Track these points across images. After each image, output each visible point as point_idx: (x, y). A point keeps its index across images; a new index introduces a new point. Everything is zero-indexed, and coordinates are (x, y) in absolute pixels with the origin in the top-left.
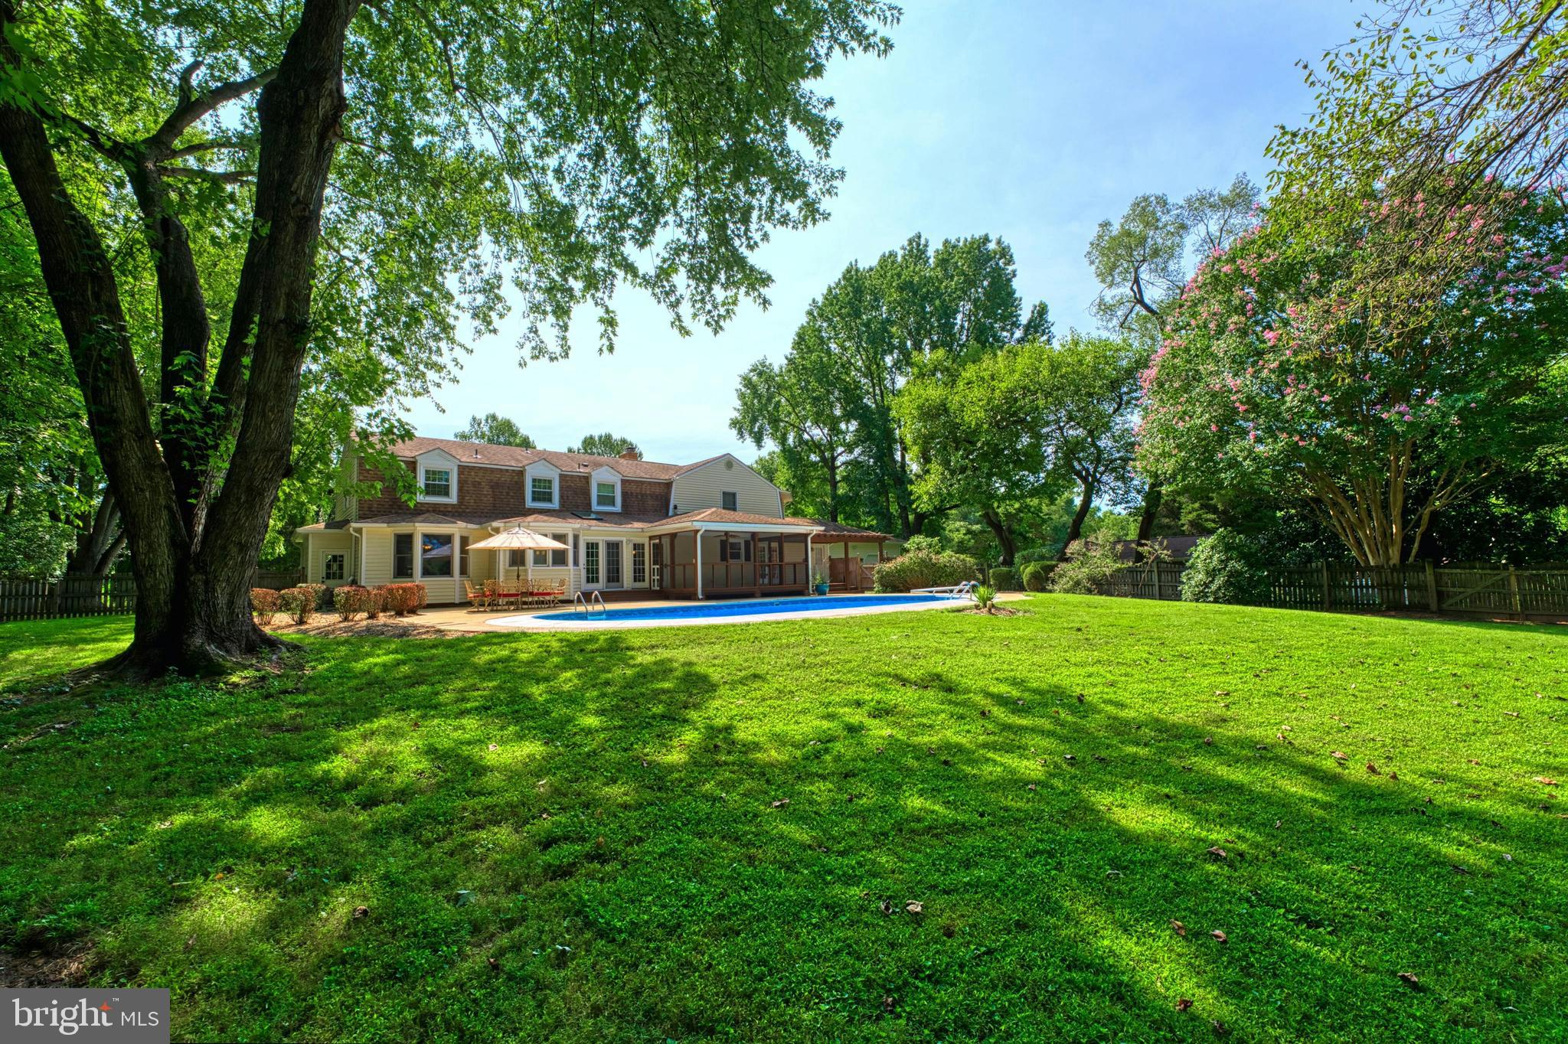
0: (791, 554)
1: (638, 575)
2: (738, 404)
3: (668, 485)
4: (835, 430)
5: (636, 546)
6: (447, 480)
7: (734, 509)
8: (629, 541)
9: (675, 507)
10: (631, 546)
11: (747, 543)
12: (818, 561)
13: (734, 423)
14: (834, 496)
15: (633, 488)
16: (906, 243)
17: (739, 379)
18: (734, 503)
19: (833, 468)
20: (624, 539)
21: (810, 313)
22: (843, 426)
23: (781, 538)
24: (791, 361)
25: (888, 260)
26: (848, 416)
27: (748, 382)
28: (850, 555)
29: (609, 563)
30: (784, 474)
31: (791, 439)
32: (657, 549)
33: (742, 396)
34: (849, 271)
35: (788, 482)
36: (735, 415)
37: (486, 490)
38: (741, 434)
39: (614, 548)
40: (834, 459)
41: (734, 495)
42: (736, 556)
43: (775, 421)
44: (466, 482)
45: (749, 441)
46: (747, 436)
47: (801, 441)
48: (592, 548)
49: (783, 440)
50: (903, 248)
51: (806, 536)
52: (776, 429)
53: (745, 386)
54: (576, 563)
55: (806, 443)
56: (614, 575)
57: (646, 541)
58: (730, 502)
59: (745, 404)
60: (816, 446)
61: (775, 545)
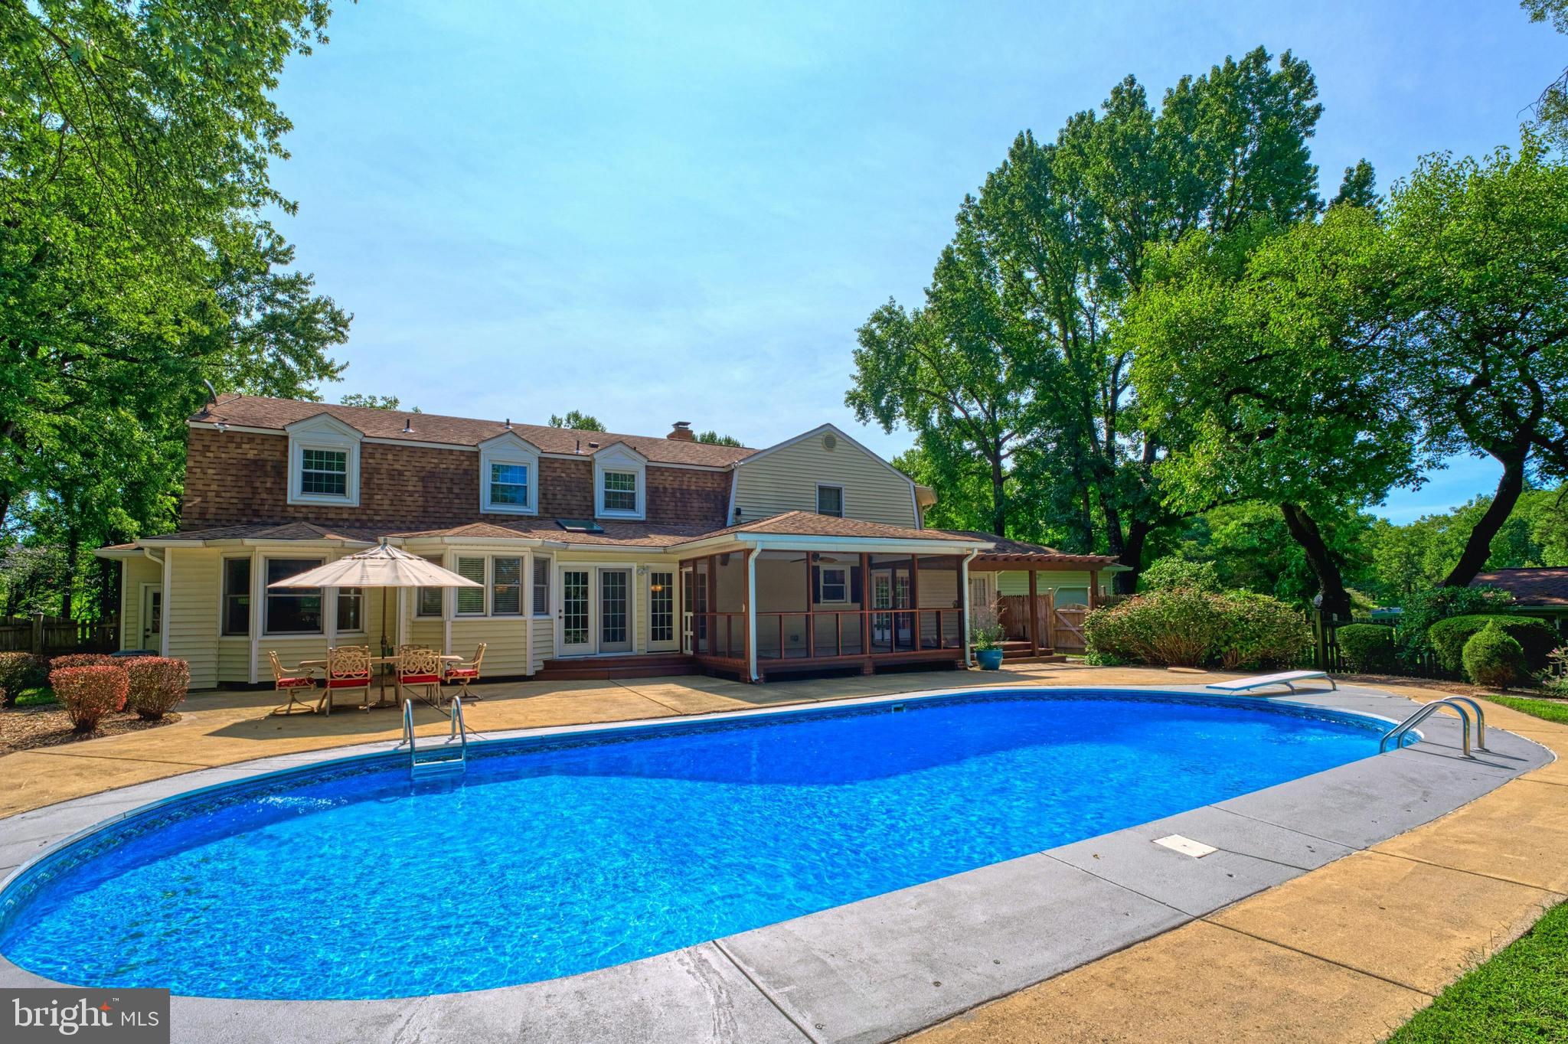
0: (931, 594)
1: (661, 627)
2: (856, 371)
3: (727, 475)
4: (999, 400)
5: (656, 578)
6: (342, 467)
7: (839, 515)
8: (643, 569)
9: (738, 512)
10: (647, 578)
11: (857, 573)
12: (980, 601)
13: (852, 398)
14: (1000, 498)
15: (668, 482)
16: (1110, 97)
17: (857, 335)
18: (839, 506)
19: (997, 459)
20: (635, 566)
21: (962, 219)
22: (1011, 397)
23: (914, 563)
24: (934, 296)
25: (1081, 125)
26: (1019, 381)
27: (868, 338)
28: (1039, 592)
29: (606, 607)
30: (927, 468)
31: (935, 419)
32: (694, 582)
33: (861, 359)
34: (1019, 144)
35: (931, 480)
36: (853, 385)
37: (413, 484)
38: (862, 414)
39: (615, 583)
40: (999, 445)
41: (838, 491)
42: (836, 594)
43: (911, 393)
44: (377, 471)
45: (874, 423)
46: (871, 415)
47: (949, 421)
48: (576, 580)
49: (923, 421)
50: (1106, 105)
51: (960, 558)
52: (912, 404)
53: (866, 343)
54: (541, 607)
55: (957, 422)
56: (615, 627)
57: (674, 569)
58: (830, 502)
59: (864, 368)
60: (969, 428)
61: (903, 573)
